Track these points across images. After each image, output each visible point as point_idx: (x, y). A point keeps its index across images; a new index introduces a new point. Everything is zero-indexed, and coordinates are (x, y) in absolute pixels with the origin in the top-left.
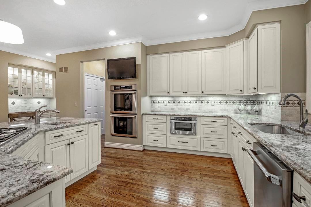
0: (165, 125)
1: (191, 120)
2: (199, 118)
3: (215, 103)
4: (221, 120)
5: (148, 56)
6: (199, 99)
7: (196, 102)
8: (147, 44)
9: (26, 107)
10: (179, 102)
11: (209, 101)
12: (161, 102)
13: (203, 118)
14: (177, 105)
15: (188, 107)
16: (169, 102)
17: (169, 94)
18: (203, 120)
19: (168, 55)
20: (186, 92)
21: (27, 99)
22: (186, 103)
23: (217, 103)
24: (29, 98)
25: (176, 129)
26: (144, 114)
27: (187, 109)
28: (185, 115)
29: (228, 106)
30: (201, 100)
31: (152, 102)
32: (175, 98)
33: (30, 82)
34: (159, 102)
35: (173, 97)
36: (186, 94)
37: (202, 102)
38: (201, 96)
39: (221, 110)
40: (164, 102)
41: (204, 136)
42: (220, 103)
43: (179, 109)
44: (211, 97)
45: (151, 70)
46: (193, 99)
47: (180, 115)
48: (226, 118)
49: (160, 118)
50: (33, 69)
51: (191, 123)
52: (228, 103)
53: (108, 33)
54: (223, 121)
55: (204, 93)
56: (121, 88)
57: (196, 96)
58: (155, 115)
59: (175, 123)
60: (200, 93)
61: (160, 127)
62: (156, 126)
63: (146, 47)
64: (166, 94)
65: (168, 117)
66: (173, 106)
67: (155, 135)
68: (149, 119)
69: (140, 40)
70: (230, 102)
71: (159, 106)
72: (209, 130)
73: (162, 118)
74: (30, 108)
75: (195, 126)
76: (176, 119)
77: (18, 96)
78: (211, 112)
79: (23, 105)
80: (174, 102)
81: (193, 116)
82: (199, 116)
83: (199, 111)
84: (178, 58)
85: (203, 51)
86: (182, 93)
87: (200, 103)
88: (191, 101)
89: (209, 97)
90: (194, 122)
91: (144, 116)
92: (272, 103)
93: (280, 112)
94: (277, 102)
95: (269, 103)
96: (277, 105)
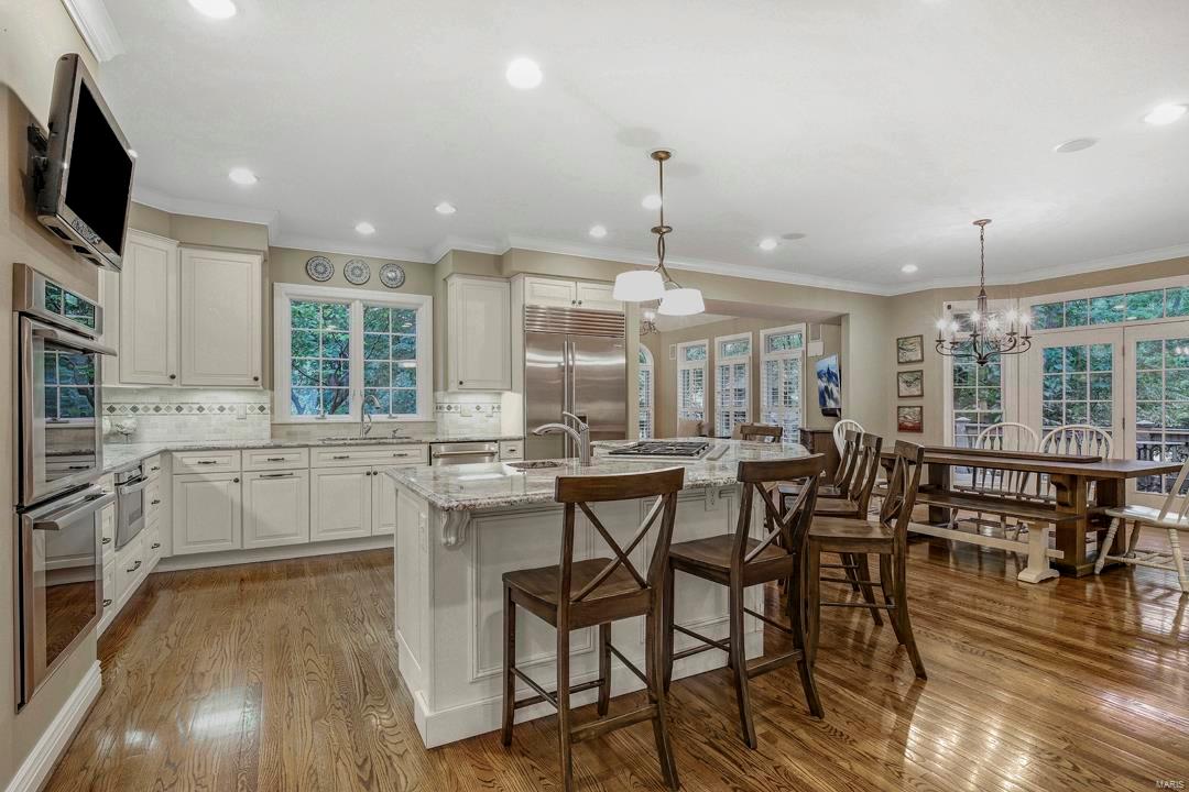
92: (222, 409)
93: (267, 424)
94: (248, 406)
95: (201, 409)
96: (248, 411)
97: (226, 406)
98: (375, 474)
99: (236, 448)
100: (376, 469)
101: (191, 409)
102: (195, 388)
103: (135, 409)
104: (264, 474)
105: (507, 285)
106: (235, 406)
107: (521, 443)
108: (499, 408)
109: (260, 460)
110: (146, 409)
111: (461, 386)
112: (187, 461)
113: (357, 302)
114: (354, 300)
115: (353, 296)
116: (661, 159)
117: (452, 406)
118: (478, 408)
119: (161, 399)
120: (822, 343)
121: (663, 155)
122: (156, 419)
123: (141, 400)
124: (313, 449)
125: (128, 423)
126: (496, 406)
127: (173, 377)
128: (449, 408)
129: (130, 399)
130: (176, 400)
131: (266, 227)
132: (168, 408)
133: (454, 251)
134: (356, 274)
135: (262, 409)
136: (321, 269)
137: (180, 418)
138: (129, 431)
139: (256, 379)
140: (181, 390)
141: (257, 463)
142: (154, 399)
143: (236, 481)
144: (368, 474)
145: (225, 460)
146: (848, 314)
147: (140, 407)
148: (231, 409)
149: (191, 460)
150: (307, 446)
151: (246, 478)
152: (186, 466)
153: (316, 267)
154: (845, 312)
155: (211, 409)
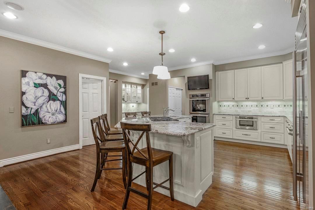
0: (232, 123)
1: (252, 119)
2: (259, 118)
3: (274, 106)
4: (279, 119)
5: (217, 73)
6: (260, 103)
7: (257, 106)
8: (216, 64)
9: (127, 109)
10: (242, 106)
11: (268, 105)
12: (227, 106)
13: (264, 117)
14: (241, 108)
15: (250, 110)
16: (233, 106)
17: (234, 100)
18: (263, 119)
19: (233, 71)
20: (248, 98)
21: (127, 104)
22: (248, 107)
23: (276, 106)
24: (128, 103)
25: (240, 125)
26: (215, 114)
27: (249, 111)
28: (248, 115)
29: (286, 109)
30: (261, 104)
31: (219, 106)
32: (238, 102)
33: (130, 92)
34: (224, 106)
35: (236, 102)
36: (248, 99)
37: (262, 106)
38: (262, 101)
39: (279, 112)
40: (229, 106)
41: (264, 130)
42: (279, 106)
43: (242, 111)
44: (271, 102)
45: (219, 83)
46: (255, 103)
47: (244, 115)
48: (283, 118)
49: (227, 117)
50: (131, 84)
51: (253, 121)
52: (286, 106)
53: (191, 60)
54: (280, 119)
55: (263, 99)
56: (197, 96)
57: (257, 101)
58: (224, 115)
59: (240, 121)
60: (260, 99)
61: (227, 123)
62: (224, 123)
63: (215, 66)
64: (232, 99)
65: (234, 117)
66: (237, 109)
67: (224, 129)
68: (219, 118)
69: (211, 62)
70: (288, 106)
71: (224, 109)
72: (268, 126)
73: (229, 117)
74: (129, 110)
75: (256, 123)
76: (240, 118)
77: (125, 102)
78: (271, 113)
79: (125, 108)
80: (238, 106)
81: (254, 116)
82: (259, 116)
83: (260, 113)
84: (241, 73)
85: (262, 67)
86: (245, 99)
87: (261, 106)
88: (252, 105)
89: (269, 102)
90: (255, 120)
91: (214, 116)
116: (162, 34)
121: (163, 32)
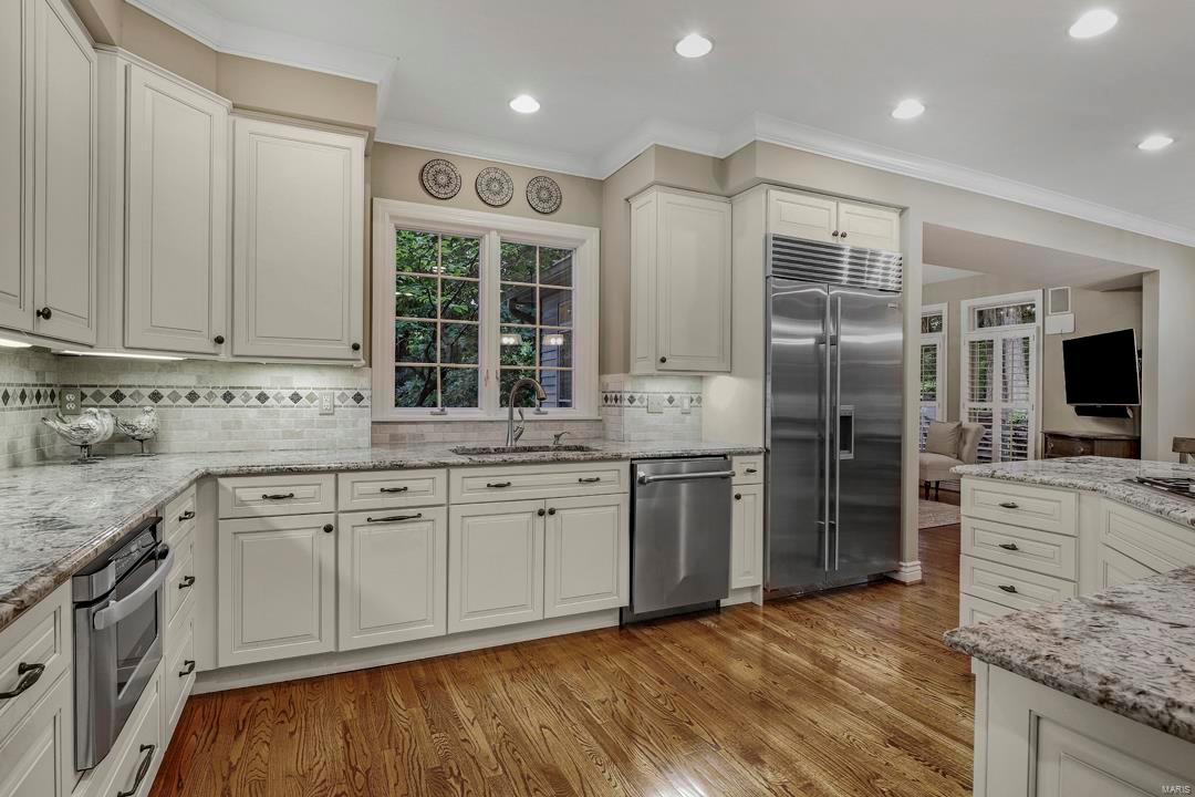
92: (296, 398)
93: (365, 424)
94: (338, 393)
95: (262, 398)
96: (337, 402)
97: (302, 393)
98: (552, 512)
99: (329, 471)
100: (550, 505)
101: (247, 397)
102: (253, 363)
103: (156, 397)
104: (374, 515)
105: (726, 207)
106: (316, 393)
107: (761, 458)
108: (699, 400)
109: (364, 492)
110: (175, 397)
111: (663, 366)
112: (243, 494)
113: (494, 233)
114: (489, 230)
115: (488, 224)
117: (637, 396)
118: (671, 400)
119: (200, 378)
120: (1072, 315)
122: (192, 413)
123: (165, 381)
124: (453, 471)
125: (144, 421)
126: (695, 397)
127: (219, 340)
128: (632, 400)
129: (150, 379)
130: (225, 381)
131: (376, 85)
132: (210, 396)
133: (657, 147)
134: (492, 190)
135: (358, 398)
136: (442, 179)
137: (228, 413)
138: (147, 435)
139: (356, 347)
140: (231, 365)
141: (362, 495)
142: (188, 380)
143: (328, 529)
144: (541, 513)
145: (309, 491)
146: (1155, 272)
147: (165, 392)
148: (311, 398)
149: (249, 492)
150: (445, 465)
151: (345, 523)
152: (243, 503)
153: (437, 179)
154: (1152, 266)
155: (278, 398)
